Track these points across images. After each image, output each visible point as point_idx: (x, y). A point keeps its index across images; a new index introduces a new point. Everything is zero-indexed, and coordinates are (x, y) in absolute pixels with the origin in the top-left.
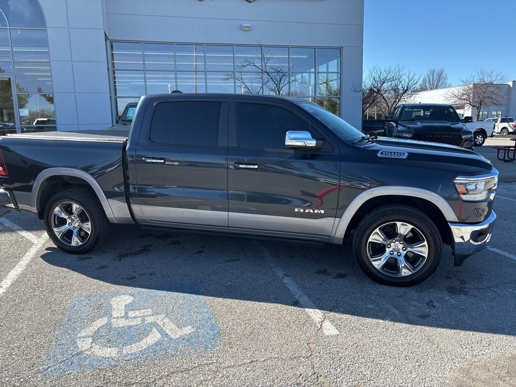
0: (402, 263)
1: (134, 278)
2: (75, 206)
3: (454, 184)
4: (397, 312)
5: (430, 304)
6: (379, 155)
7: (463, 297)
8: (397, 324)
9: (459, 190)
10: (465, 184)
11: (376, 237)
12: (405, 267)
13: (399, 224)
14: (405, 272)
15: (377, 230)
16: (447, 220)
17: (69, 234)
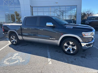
0: (71, 50)
1: (21, 50)
2: (14, 37)
3: (82, 34)
4: (67, 61)
5: (75, 59)
6: (66, 27)
7: (84, 58)
8: (65, 63)
9: (83, 35)
10: (84, 34)
11: (65, 44)
12: (72, 51)
13: (70, 42)
14: (72, 52)
15: (66, 43)
16: (80, 41)
17: (13, 42)
